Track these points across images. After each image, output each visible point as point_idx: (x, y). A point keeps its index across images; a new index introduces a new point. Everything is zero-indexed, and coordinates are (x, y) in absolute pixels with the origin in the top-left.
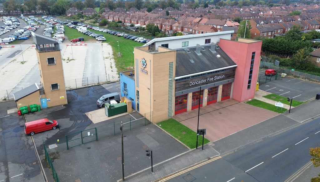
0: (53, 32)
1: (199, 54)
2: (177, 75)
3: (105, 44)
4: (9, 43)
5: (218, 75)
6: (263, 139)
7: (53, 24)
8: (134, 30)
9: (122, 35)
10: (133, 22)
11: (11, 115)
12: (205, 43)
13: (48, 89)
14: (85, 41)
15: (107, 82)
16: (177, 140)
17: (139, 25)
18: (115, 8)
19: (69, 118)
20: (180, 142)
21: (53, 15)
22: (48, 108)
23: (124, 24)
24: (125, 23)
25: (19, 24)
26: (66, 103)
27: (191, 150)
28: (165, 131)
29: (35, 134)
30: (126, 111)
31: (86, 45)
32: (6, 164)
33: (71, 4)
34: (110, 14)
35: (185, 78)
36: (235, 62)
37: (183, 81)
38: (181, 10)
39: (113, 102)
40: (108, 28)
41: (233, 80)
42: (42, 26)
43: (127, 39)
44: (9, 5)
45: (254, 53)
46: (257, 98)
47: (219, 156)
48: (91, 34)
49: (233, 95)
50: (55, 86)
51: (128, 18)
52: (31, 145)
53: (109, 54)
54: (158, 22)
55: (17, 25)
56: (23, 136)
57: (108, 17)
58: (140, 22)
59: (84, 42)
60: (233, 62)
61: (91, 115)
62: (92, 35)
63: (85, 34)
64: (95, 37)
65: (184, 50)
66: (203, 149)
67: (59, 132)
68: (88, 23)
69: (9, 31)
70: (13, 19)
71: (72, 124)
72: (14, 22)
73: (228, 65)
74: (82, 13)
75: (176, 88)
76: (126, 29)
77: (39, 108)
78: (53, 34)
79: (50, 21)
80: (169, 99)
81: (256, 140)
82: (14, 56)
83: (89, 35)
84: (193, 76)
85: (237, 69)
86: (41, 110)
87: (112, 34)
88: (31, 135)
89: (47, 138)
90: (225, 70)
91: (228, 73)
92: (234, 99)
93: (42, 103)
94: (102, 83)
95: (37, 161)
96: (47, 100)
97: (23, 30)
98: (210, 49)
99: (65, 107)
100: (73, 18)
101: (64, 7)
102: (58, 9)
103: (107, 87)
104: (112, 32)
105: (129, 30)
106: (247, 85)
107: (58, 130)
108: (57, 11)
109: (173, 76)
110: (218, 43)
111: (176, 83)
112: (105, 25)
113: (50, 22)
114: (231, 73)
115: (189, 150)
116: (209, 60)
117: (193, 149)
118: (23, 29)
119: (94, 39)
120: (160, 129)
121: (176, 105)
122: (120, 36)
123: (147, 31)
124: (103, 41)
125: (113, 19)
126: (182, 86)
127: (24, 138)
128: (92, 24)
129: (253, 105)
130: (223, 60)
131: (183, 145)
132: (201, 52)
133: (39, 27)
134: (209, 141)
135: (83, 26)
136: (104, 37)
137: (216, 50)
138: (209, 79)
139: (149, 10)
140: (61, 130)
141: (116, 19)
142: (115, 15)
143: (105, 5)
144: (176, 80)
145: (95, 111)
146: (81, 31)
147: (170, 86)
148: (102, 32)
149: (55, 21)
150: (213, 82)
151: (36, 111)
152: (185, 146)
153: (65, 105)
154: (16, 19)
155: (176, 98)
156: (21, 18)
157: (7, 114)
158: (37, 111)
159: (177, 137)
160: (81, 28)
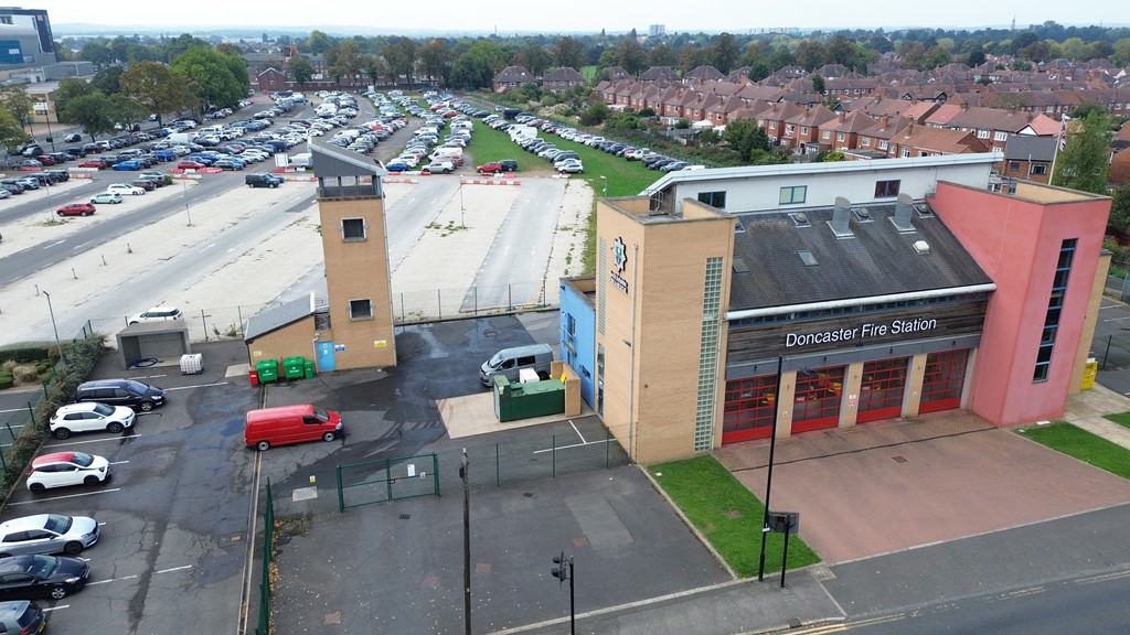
0: (435, 141)
1: (844, 234)
2: (736, 304)
3: (577, 183)
4: (307, 168)
5: (910, 318)
6: (1046, 586)
7: (445, 117)
8: (685, 141)
9: (640, 156)
10: (688, 112)
11: (233, 381)
12: (877, 195)
13: (341, 314)
14: (519, 171)
15: (539, 306)
16: (700, 536)
17: (706, 123)
18: (645, 68)
19: (384, 412)
20: (708, 544)
21: (456, 88)
22: (337, 372)
23: (659, 119)
24: (662, 118)
25: (354, 112)
26: (393, 361)
27: (737, 581)
28: (669, 499)
29: (270, 447)
30: (562, 411)
31: (517, 184)
32: (161, 527)
33: (511, 56)
34: (621, 88)
35: (770, 318)
36: (990, 272)
37: (757, 326)
38: (874, 75)
39: (528, 375)
40: (605, 133)
41: (977, 342)
42: (414, 122)
43: (654, 169)
44: (340, 59)
45: (1069, 244)
46: (1076, 417)
47: (840, 622)
48: (543, 150)
49: (972, 398)
50: (360, 308)
51: (675, 101)
52: (248, 480)
53: (577, 216)
54: (771, 115)
55: (347, 117)
56: (240, 448)
57: (615, 95)
58: (710, 114)
59: (514, 174)
60: (981, 272)
61: (451, 408)
62: (546, 152)
63: (526, 149)
64: (552, 161)
65: (784, 216)
66: (783, 585)
67: (339, 450)
68: (547, 115)
69: (321, 133)
70: (345, 99)
71: (385, 431)
72: (344, 107)
73: (955, 283)
74: (540, 83)
75: (728, 351)
76: (659, 136)
77: (309, 369)
78: (436, 145)
79: (439, 108)
80: (700, 388)
81: (1016, 586)
82: (305, 209)
83: (537, 153)
84: (803, 314)
85: (993, 301)
86: (315, 375)
87: (609, 152)
88: (259, 450)
89: (299, 466)
90: (942, 298)
91: (956, 314)
92: (974, 414)
93: (320, 354)
94: (520, 310)
95: (244, 533)
96: (337, 346)
97: (354, 133)
98: (890, 218)
99: (385, 374)
100: (509, 99)
101: (490, 65)
102: (471, 70)
103: (532, 324)
104: (610, 144)
105: (669, 139)
106: (1033, 363)
107: (338, 445)
108: (470, 76)
109: (720, 307)
110: (929, 198)
111: (730, 333)
112: (599, 122)
113: (440, 111)
114: (966, 312)
115: (731, 578)
116: (878, 258)
117: (744, 580)
118: (356, 128)
119: (549, 165)
120: (653, 486)
121: (727, 409)
122: (632, 159)
123: (726, 143)
124: (574, 174)
125: (630, 103)
126: (755, 344)
127: (239, 457)
128: (562, 117)
129: (1051, 446)
130: (937, 260)
131: (714, 557)
132: (852, 226)
133: (403, 124)
134: (819, 560)
135: (531, 123)
136: (578, 162)
137: (914, 222)
138: (870, 328)
139: (758, 75)
140: (347, 446)
141: (638, 103)
142: (634, 92)
143: (613, 57)
144: (733, 322)
145: (467, 397)
146: (519, 140)
147: (708, 342)
148: (583, 143)
149: (456, 106)
150: (884, 341)
151: (300, 378)
152: (720, 564)
153: (387, 369)
154: (353, 99)
155: (730, 385)
156: (366, 96)
157: (223, 378)
158: (304, 377)
159: (702, 526)
160: (518, 130)
